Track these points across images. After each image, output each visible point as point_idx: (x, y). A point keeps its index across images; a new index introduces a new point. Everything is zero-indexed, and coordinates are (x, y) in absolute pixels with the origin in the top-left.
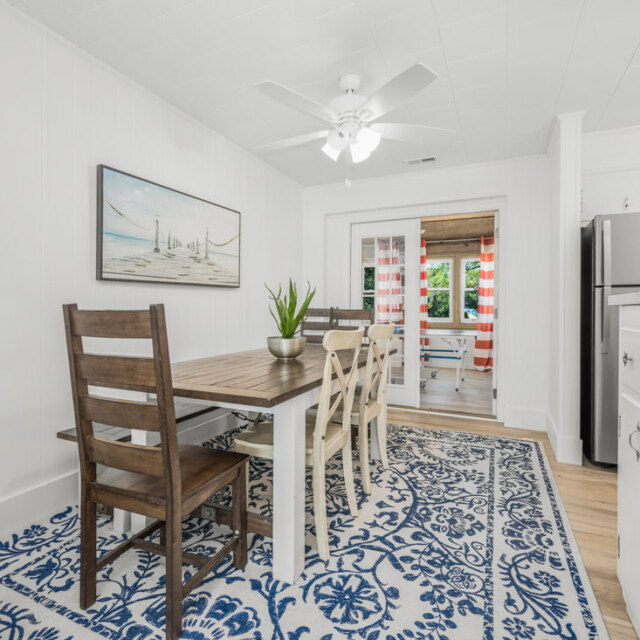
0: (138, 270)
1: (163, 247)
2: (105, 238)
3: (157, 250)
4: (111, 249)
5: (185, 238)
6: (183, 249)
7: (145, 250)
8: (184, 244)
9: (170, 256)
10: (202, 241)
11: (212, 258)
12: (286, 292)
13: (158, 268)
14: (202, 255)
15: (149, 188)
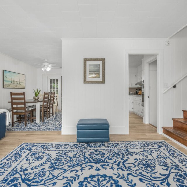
0: (9, 86)
1: (13, 82)
2: (4, 81)
3: (12, 83)
4: (5, 83)
5: (16, 80)
6: (16, 82)
7: (10, 83)
8: (16, 81)
9: (14, 84)
10: (19, 81)
11: (21, 83)
12: (36, 90)
13: (12, 86)
14: (19, 83)
15: (10, 73)
